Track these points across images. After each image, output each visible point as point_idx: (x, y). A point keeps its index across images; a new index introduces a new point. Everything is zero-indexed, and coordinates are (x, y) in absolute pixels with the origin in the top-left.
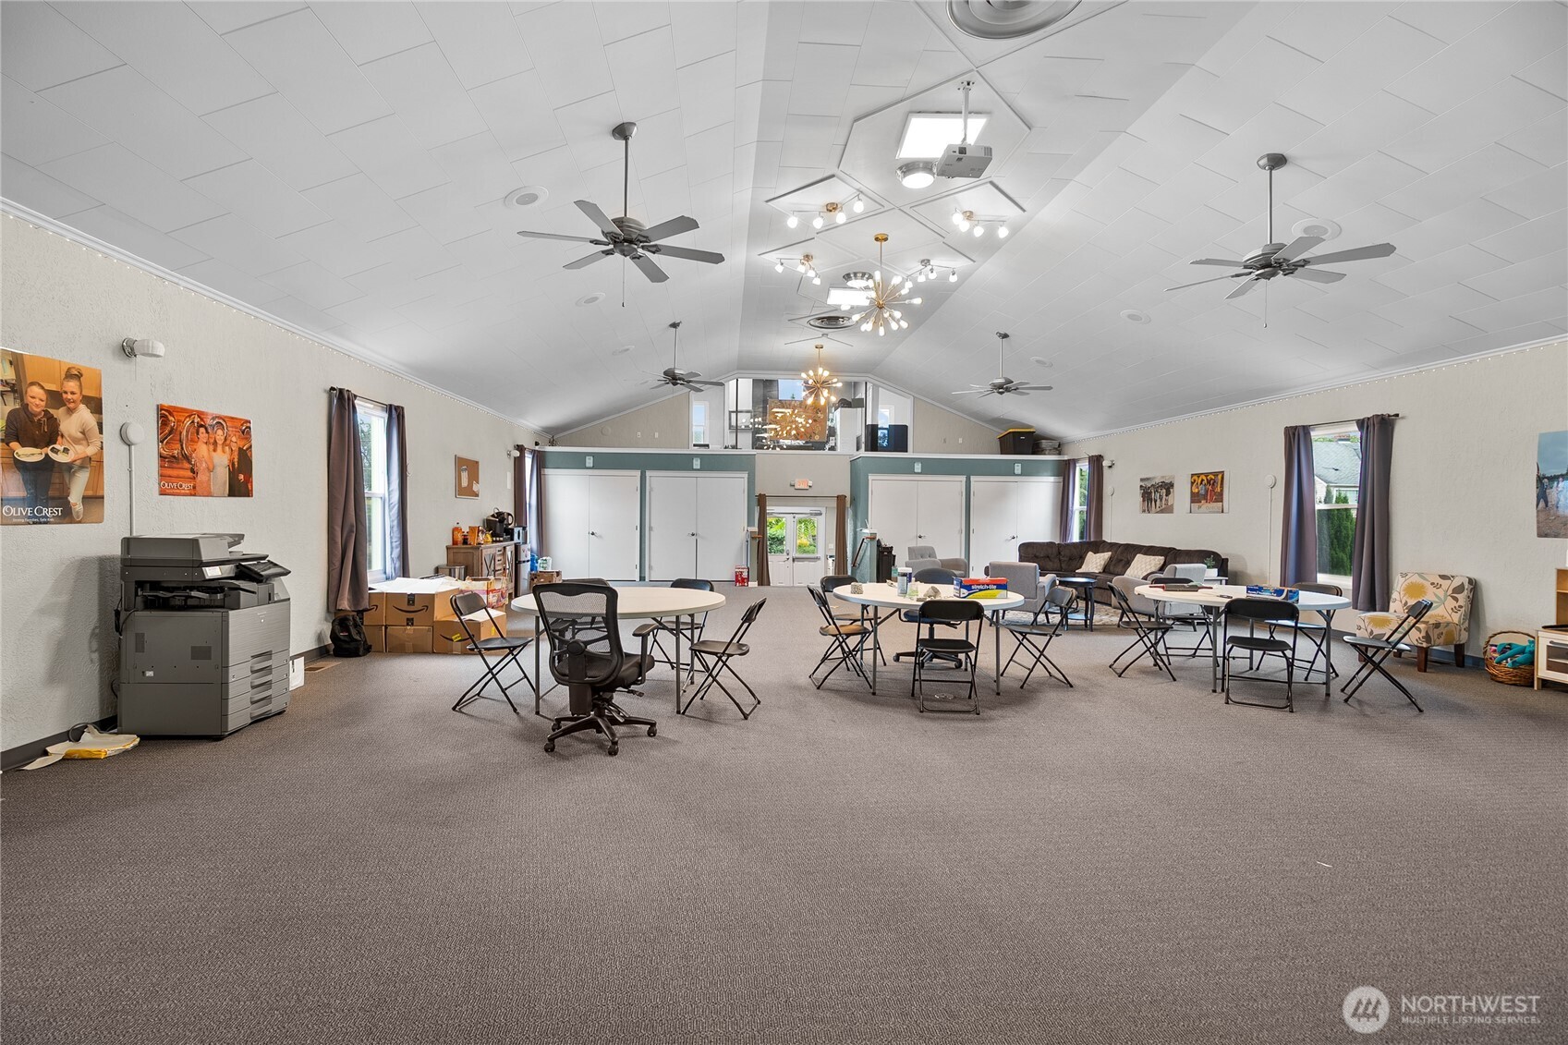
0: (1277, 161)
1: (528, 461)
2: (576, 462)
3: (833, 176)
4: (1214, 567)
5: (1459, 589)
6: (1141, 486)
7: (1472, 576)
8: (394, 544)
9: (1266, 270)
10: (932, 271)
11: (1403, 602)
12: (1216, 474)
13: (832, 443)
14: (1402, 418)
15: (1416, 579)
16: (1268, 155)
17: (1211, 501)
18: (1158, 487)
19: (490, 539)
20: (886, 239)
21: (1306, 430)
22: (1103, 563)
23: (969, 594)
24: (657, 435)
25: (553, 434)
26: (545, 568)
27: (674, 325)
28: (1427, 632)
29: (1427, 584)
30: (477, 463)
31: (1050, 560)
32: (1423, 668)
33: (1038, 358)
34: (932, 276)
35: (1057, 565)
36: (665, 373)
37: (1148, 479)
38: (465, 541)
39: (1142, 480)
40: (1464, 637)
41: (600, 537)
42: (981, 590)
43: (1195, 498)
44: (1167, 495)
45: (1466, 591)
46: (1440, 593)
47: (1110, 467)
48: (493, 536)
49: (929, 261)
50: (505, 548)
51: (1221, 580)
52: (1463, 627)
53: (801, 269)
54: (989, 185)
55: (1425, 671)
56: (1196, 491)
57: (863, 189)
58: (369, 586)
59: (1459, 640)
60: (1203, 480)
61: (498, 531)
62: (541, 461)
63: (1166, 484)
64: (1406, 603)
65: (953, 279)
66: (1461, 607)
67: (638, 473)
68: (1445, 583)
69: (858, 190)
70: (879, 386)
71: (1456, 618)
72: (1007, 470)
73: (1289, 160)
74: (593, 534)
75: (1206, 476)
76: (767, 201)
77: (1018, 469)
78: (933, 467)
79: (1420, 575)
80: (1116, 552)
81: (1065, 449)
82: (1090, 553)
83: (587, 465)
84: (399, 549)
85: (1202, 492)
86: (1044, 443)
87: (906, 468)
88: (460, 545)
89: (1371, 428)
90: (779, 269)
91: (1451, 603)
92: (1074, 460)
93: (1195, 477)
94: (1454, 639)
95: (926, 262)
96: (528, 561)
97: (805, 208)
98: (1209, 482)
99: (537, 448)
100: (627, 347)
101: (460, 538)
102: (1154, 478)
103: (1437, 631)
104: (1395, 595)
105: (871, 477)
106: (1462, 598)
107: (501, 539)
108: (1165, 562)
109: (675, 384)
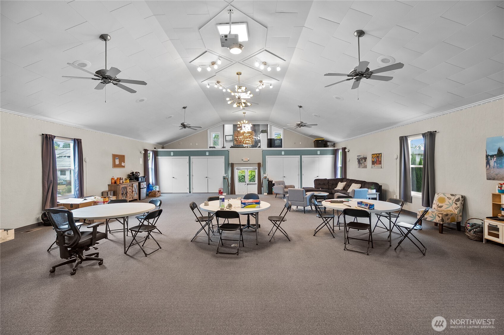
0: (361, 33)
1: (151, 155)
2: (168, 154)
3: (206, 52)
4: (374, 189)
5: (458, 200)
6: (357, 158)
7: (463, 195)
8: (76, 186)
9: (357, 76)
10: (263, 85)
11: (437, 204)
12: (379, 154)
13: (259, 145)
14: (438, 132)
15: (442, 196)
16: (357, 31)
17: (378, 164)
18: (362, 159)
19: (128, 181)
20: (241, 74)
21: (406, 137)
22: (343, 186)
23: (245, 206)
24: (197, 144)
25: (163, 145)
26: (156, 189)
27: (184, 108)
28: (442, 218)
29: (446, 198)
30: (124, 156)
31: (325, 185)
32: (441, 232)
33: (314, 114)
34: (264, 87)
35: (327, 187)
36: (181, 124)
37: (359, 156)
38: (115, 183)
39: (358, 156)
40: (460, 219)
41: (176, 178)
42: (249, 205)
43: (373, 163)
44: (365, 162)
45: (460, 201)
46: (451, 201)
47: (348, 151)
48: (130, 180)
49: (262, 81)
50: (132, 184)
51: (377, 194)
52: (459, 215)
53: (216, 86)
54: (265, 51)
55: (442, 233)
56: (373, 160)
57: (221, 56)
58: (58, 201)
59: (458, 220)
60: (375, 156)
61: (132, 178)
62: (156, 154)
63: (364, 158)
64: (438, 205)
65: (271, 87)
66: (458, 207)
67: (188, 157)
68: (453, 198)
69: (219, 56)
70: (272, 126)
71: (456, 212)
72: (314, 153)
73: (365, 32)
74: (173, 178)
75: (376, 155)
76: (190, 62)
77: (319, 153)
78: (289, 153)
79: (444, 194)
80: (347, 182)
81: (336, 145)
82: (340, 182)
83: (171, 155)
84: (78, 187)
85: (375, 161)
86: (328, 143)
87: (279, 153)
88: (113, 184)
89: (427, 137)
90: (208, 87)
91: (454, 206)
92: (338, 149)
93: (373, 155)
94: (455, 220)
95: (261, 82)
96: (145, 188)
97: (204, 64)
98: (377, 157)
99: (155, 150)
100: (170, 116)
101: (113, 181)
102: (361, 156)
103: (447, 217)
104: (434, 202)
105: (267, 157)
106: (459, 203)
107: (133, 181)
108: (361, 186)
109: (185, 128)
